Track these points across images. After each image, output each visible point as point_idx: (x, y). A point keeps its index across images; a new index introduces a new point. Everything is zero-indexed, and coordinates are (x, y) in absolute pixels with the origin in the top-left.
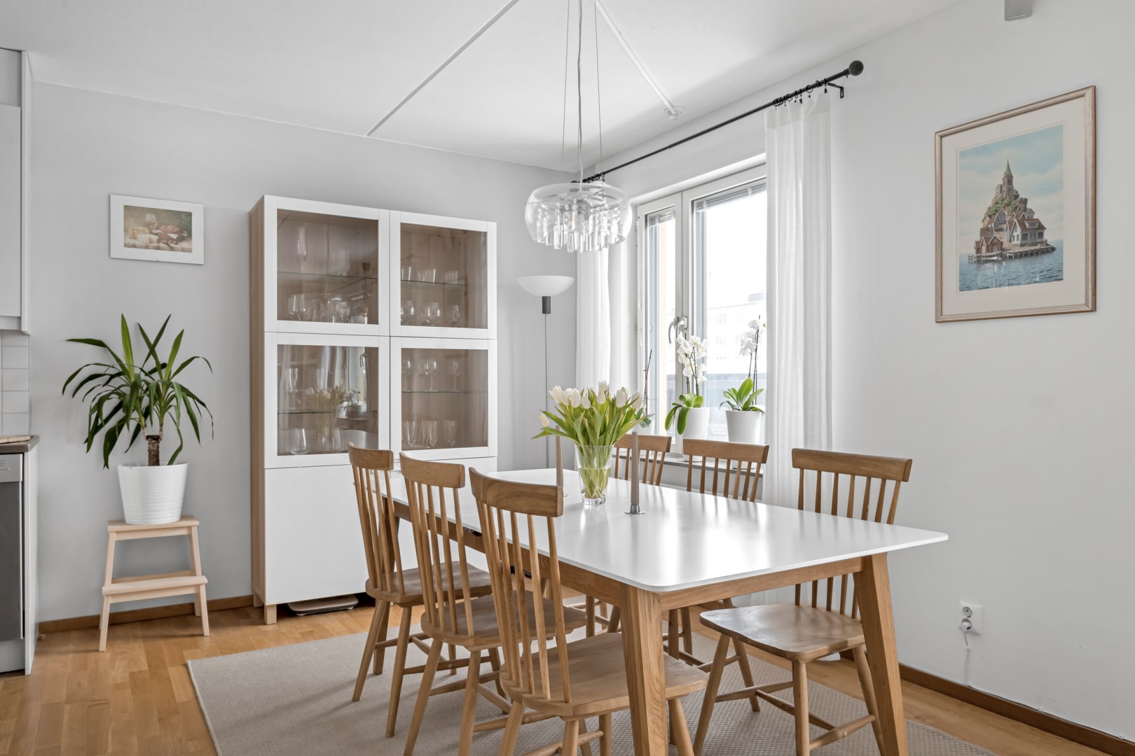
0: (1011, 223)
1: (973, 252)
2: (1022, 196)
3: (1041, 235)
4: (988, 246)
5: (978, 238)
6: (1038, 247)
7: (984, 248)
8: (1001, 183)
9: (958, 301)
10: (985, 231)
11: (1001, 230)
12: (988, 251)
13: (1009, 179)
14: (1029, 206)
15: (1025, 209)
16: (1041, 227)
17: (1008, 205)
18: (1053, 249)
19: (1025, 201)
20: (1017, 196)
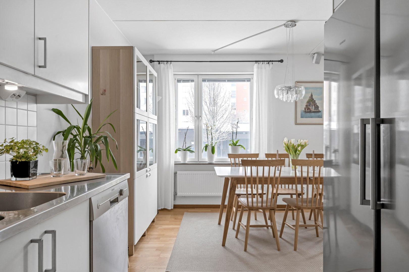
0: (312, 105)
1: (304, 110)
2: (314, 100)
3: (318, 108)
4: (307, 109)
5: (305, 107)
6: (318, 111)
7: (306, 109)
8: (310, 96)
9: (300, 120)
10: (306, 106)
11: (310, 106)
12: (307, 110)
13: (312, 95)
14: (316, 102)
15: (315, 103)
16: (318, 107)
17: (312, 101)
18: (320, 112)
19: (315, 101)
20: (313, 100)
